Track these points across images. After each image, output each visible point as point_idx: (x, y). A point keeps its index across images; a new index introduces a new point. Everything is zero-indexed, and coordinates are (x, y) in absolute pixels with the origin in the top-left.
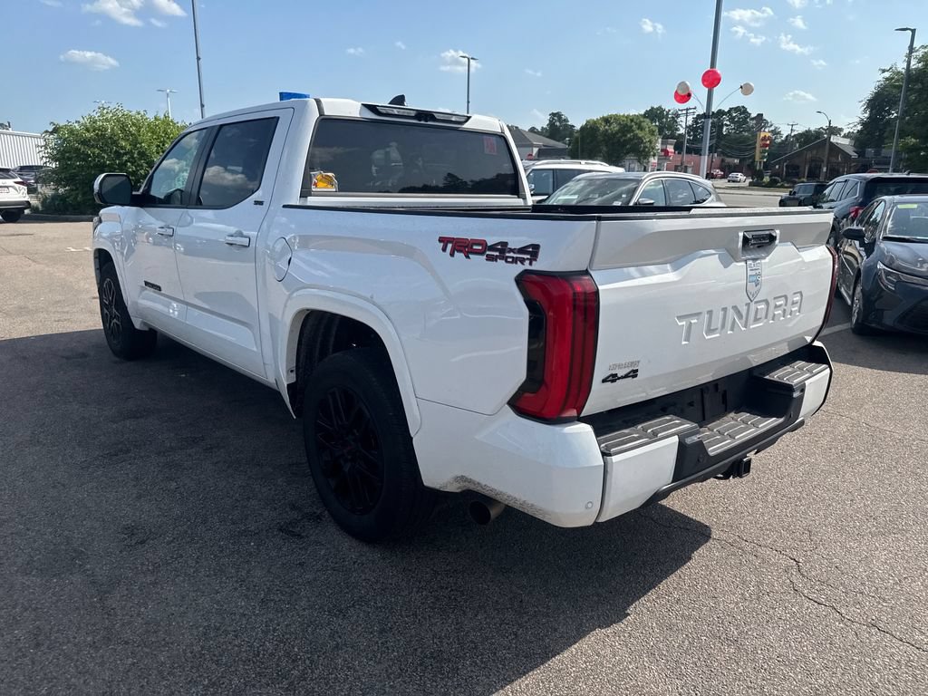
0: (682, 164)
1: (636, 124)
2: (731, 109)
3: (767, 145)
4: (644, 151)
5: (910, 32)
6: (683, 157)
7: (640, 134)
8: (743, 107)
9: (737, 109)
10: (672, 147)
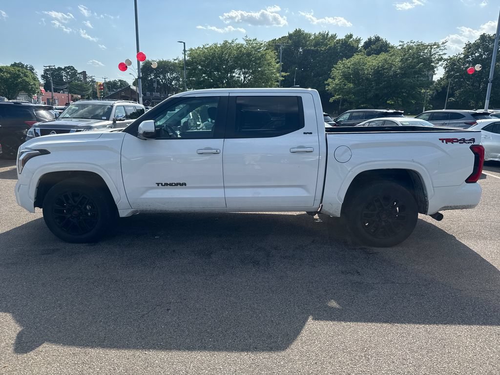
0: (52, 98)
1: (22, 73)
2: (65, 67)
3: (102, 89)
4: (31, 90)
5: (183, 44)
6: (52, 94)
7: (27, 79)
8: (72, 66)
9: (69, 68)
10: (43, 87)
